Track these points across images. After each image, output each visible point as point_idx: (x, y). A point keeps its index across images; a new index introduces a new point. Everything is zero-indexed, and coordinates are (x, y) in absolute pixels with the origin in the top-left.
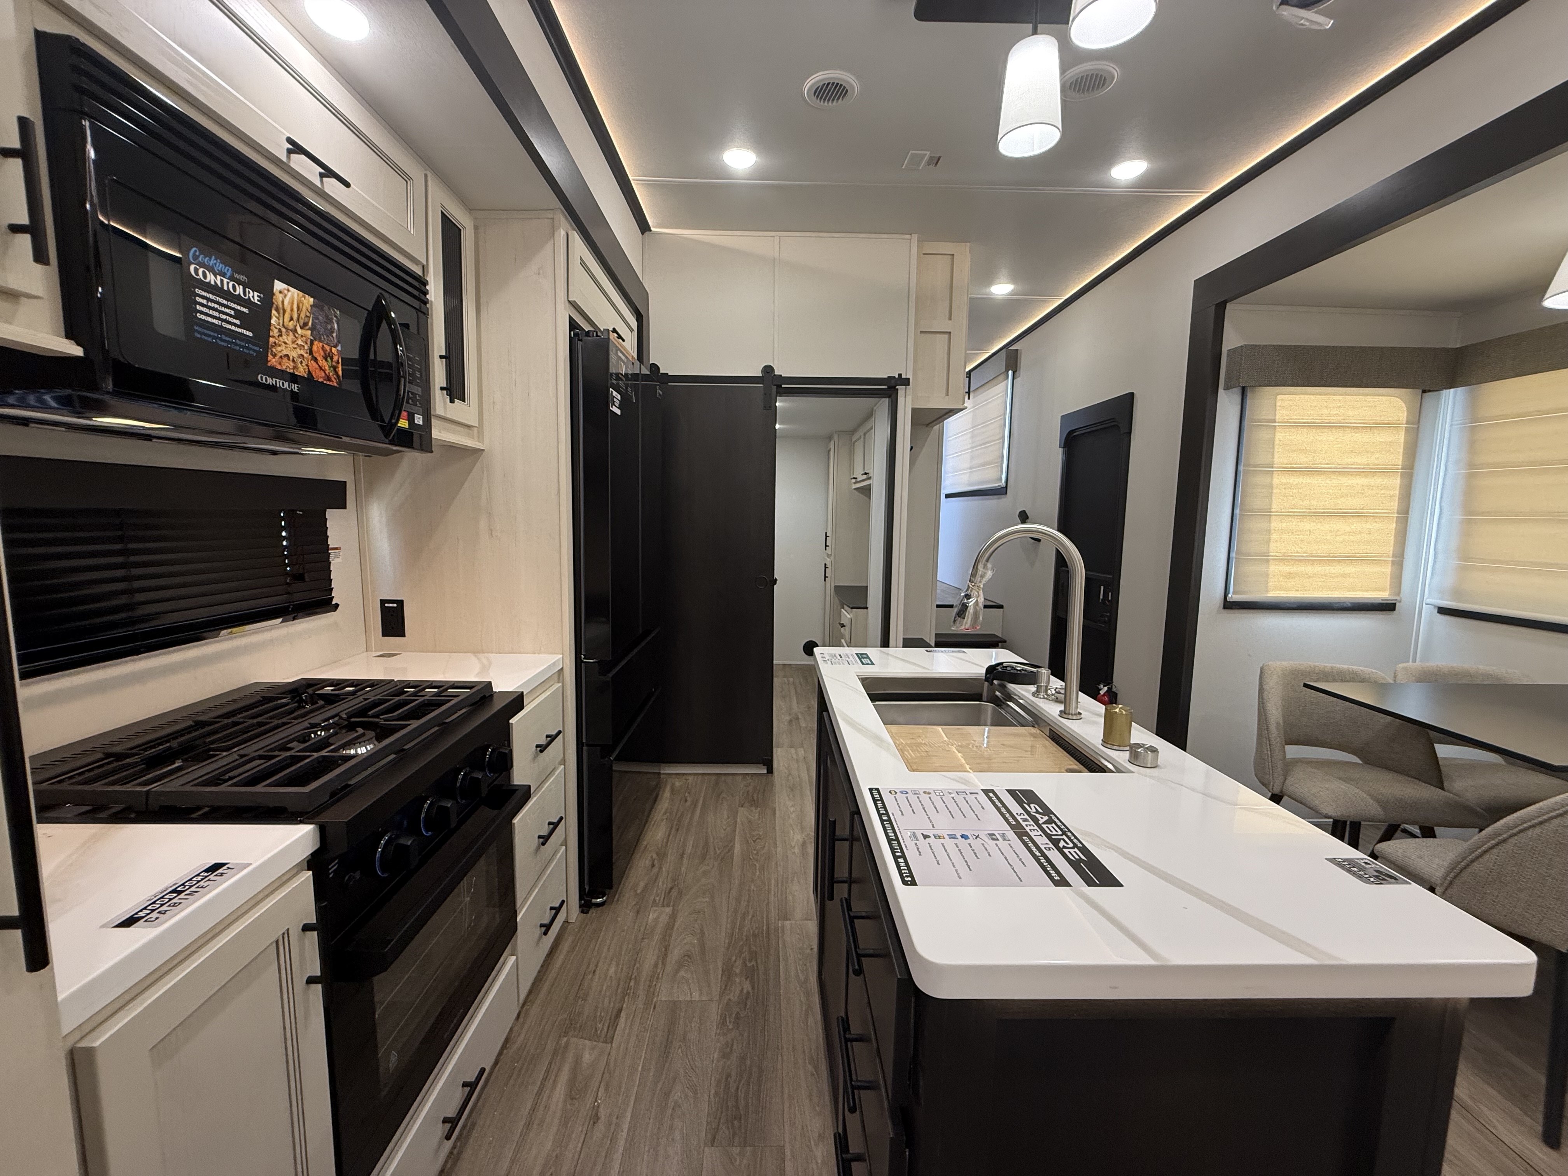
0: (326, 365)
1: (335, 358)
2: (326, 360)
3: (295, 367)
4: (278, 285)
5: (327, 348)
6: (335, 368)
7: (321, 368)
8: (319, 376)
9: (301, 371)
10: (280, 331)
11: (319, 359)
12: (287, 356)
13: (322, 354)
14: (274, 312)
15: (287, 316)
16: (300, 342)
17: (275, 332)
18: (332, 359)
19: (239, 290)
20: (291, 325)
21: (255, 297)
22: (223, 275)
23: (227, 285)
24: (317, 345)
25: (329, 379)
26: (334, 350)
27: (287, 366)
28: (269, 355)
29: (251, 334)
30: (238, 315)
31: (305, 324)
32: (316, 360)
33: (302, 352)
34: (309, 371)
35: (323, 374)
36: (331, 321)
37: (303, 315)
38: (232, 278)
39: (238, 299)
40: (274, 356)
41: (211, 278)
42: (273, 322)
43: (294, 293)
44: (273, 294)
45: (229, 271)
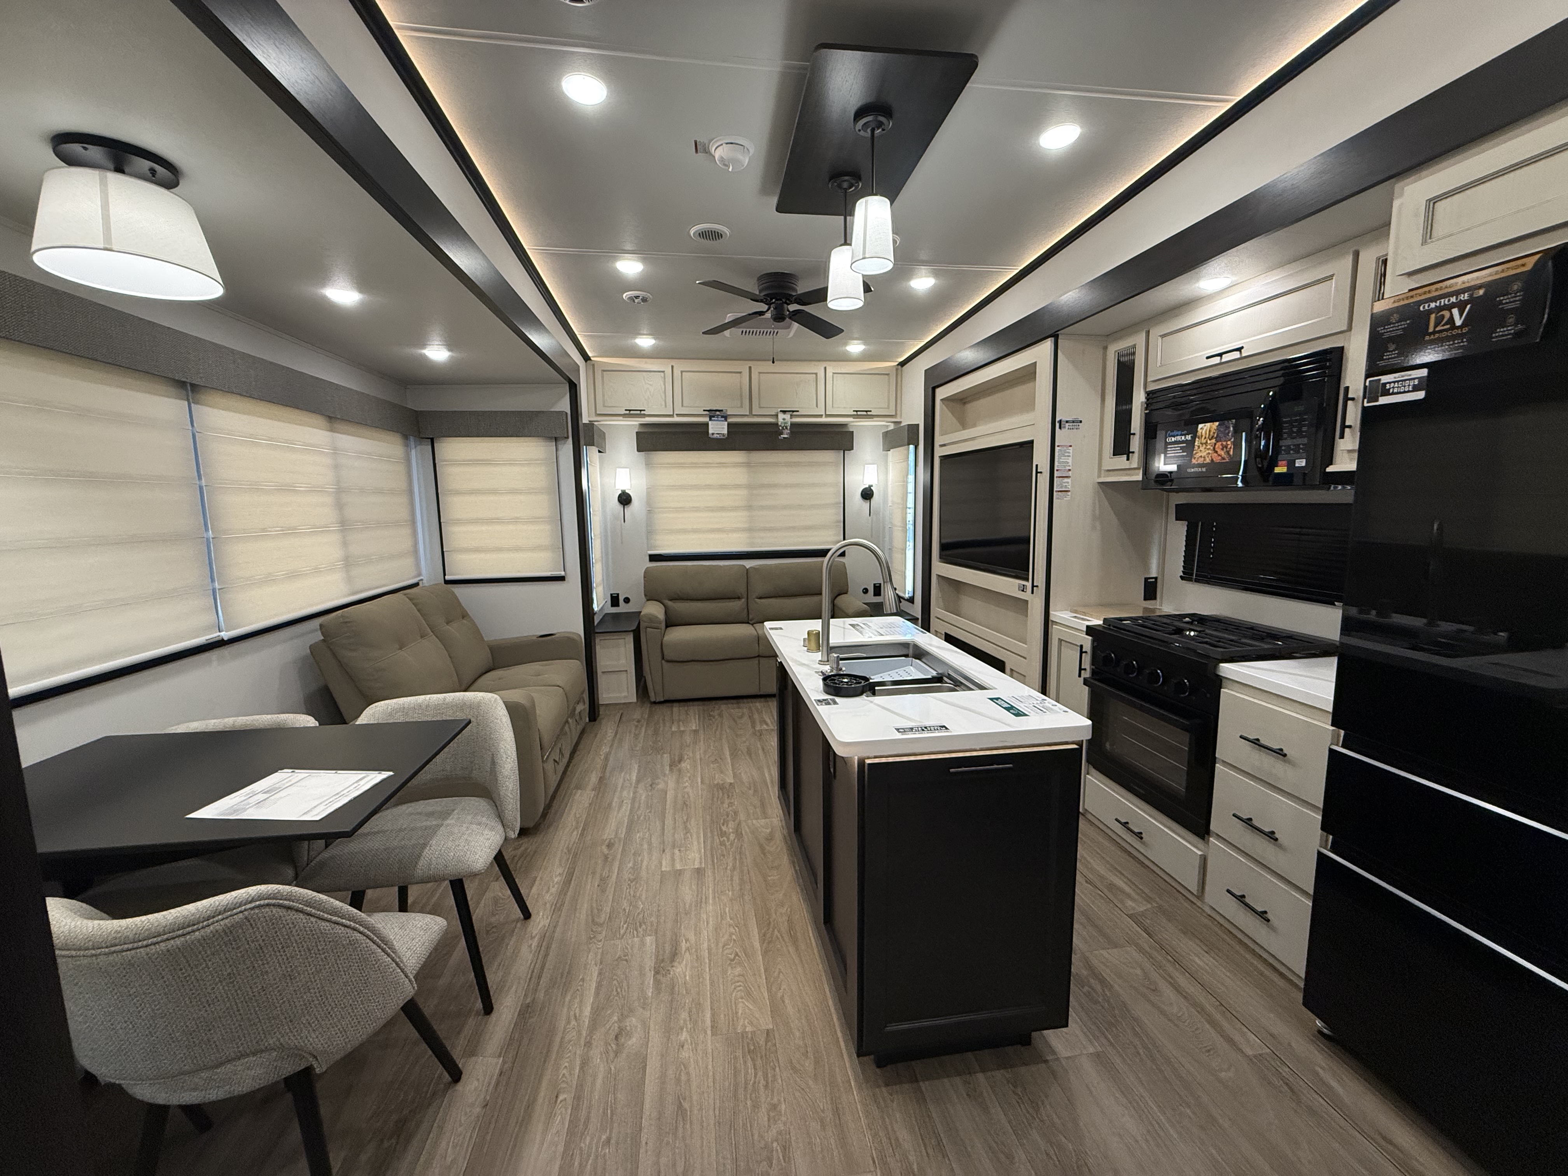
0: (1222, 453)
1: (1229, 447)
2: (1222, 449)
3: (1205, 460)
4: (1200, 426)
5: (1224, 443)
6: (1228, 452)
7: (1219, 455)
8: (1217, 459)
9: (1208, 460)
10: (1199, 447)
11: (1219, 451)
12: (1201, 457)
13: (1221, 447)
14: (1197, 439)
15: (1203, 437)
16: (1208, 447)
17: (1196, 448)
18: (1226, 448)
19: (1183, 438)
20: (1205, 441)
21: (1189, 437)
22: (1177, 435)
23: (1179, 438)
24: (1219, 444)
25: (1224, 459)
26: (1229, 443)
27: (1201, 461)
28: (1193, 460)
29: (1185, 454)
30: (1182, 448)
31: (1213, 437)
32: (1216, 452)
33: (1210, 452)
34: (1212, 460)
35: (1220, 458)
36: (1229, 428)
37: (1212, 433)
38: (1182, 435)
39: (1182, 442)
40: (1195, 458)
41: (1173, 439)
42: (1196, 444)
43: (1208, 425)
44: (1197, 431)
45: (1180, 433)
